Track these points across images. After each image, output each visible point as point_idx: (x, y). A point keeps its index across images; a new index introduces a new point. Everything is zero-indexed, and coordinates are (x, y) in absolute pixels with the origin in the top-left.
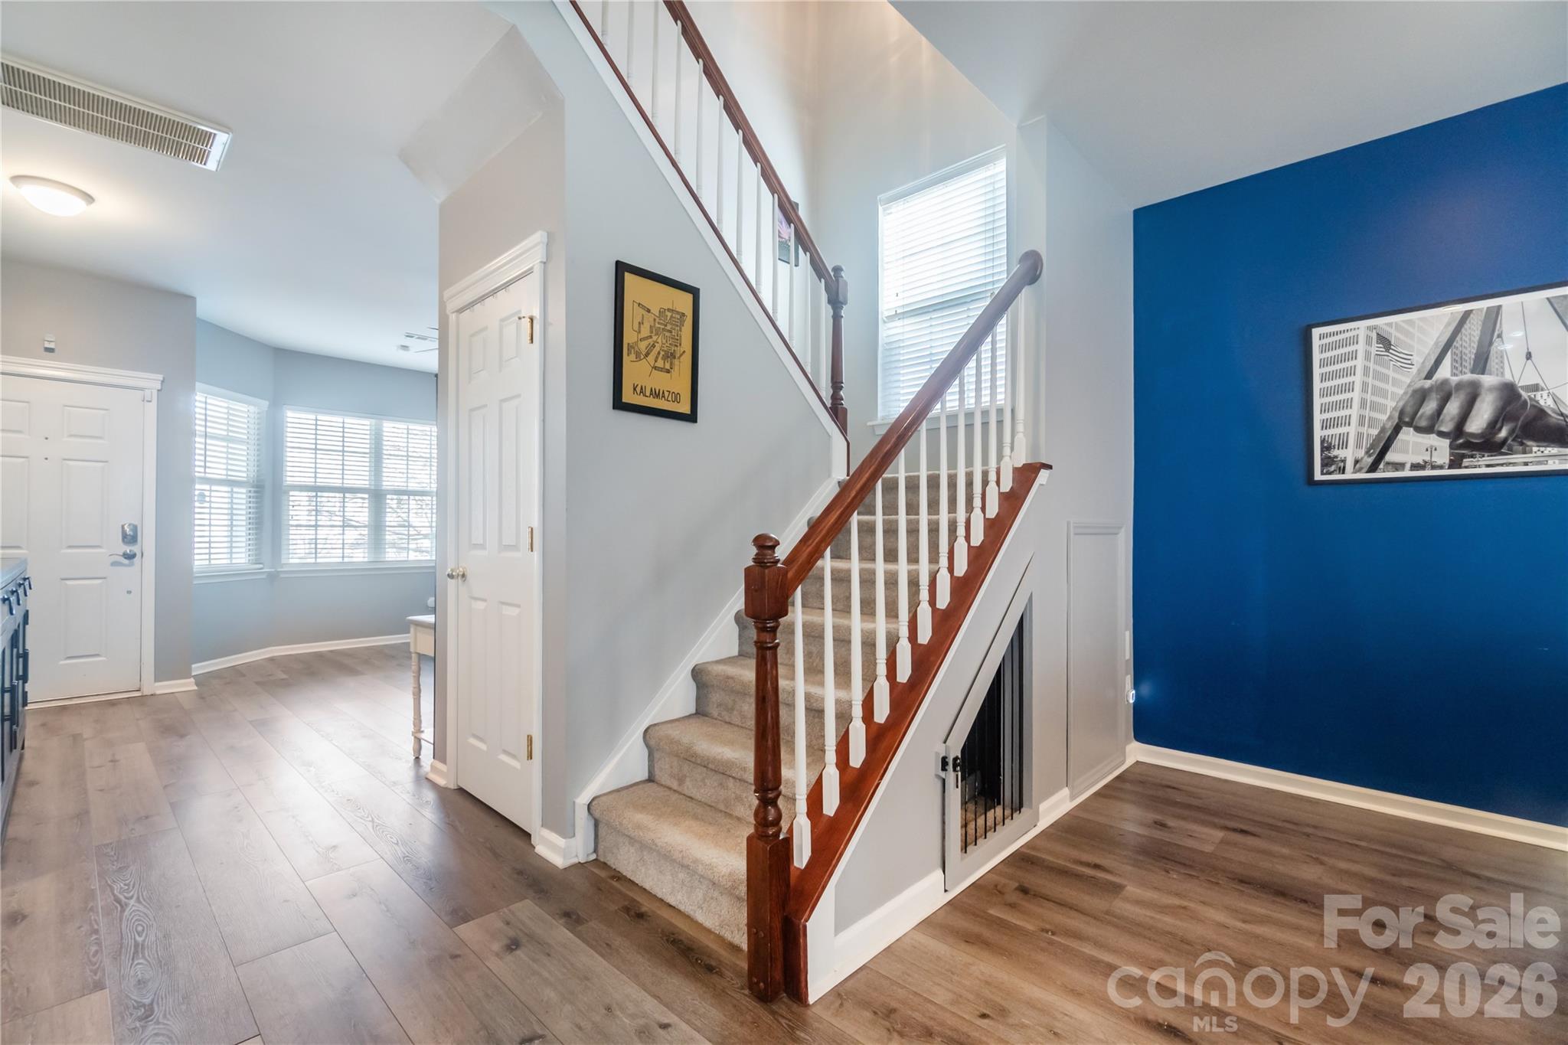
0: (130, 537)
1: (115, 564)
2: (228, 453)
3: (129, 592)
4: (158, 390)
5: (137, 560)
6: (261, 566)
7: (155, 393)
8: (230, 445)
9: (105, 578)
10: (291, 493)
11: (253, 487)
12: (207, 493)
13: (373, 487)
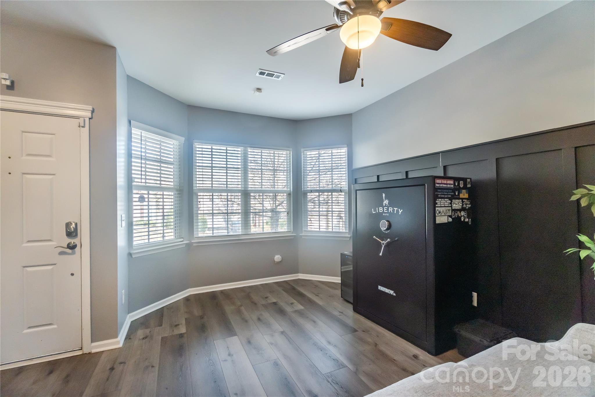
0: (72, 233)
1: (61, 253)
2: (160, 170)
3: (72, 274)
4: (90, 118)
5: (77, 249)
6: (182, 240)
7: (87, 120)
8: (162, 165)
9: (55, 264)
10: (199, 194)
11: (177, 191)
12: (146, 196)
13: (243, 189)
